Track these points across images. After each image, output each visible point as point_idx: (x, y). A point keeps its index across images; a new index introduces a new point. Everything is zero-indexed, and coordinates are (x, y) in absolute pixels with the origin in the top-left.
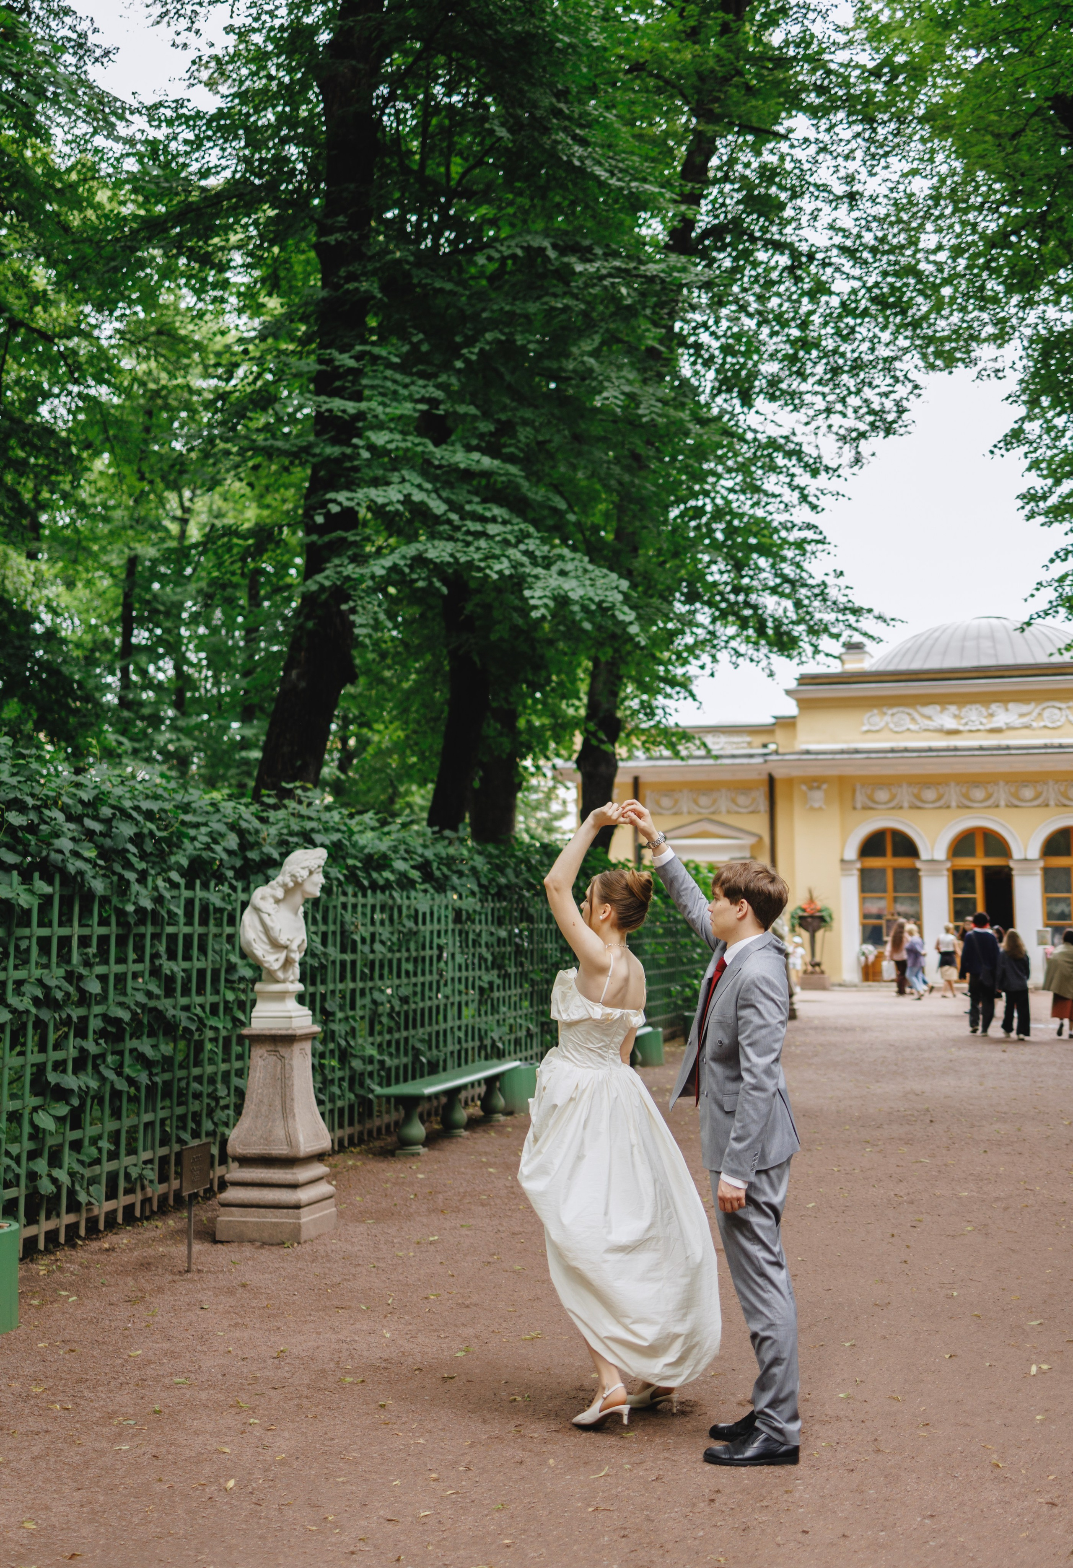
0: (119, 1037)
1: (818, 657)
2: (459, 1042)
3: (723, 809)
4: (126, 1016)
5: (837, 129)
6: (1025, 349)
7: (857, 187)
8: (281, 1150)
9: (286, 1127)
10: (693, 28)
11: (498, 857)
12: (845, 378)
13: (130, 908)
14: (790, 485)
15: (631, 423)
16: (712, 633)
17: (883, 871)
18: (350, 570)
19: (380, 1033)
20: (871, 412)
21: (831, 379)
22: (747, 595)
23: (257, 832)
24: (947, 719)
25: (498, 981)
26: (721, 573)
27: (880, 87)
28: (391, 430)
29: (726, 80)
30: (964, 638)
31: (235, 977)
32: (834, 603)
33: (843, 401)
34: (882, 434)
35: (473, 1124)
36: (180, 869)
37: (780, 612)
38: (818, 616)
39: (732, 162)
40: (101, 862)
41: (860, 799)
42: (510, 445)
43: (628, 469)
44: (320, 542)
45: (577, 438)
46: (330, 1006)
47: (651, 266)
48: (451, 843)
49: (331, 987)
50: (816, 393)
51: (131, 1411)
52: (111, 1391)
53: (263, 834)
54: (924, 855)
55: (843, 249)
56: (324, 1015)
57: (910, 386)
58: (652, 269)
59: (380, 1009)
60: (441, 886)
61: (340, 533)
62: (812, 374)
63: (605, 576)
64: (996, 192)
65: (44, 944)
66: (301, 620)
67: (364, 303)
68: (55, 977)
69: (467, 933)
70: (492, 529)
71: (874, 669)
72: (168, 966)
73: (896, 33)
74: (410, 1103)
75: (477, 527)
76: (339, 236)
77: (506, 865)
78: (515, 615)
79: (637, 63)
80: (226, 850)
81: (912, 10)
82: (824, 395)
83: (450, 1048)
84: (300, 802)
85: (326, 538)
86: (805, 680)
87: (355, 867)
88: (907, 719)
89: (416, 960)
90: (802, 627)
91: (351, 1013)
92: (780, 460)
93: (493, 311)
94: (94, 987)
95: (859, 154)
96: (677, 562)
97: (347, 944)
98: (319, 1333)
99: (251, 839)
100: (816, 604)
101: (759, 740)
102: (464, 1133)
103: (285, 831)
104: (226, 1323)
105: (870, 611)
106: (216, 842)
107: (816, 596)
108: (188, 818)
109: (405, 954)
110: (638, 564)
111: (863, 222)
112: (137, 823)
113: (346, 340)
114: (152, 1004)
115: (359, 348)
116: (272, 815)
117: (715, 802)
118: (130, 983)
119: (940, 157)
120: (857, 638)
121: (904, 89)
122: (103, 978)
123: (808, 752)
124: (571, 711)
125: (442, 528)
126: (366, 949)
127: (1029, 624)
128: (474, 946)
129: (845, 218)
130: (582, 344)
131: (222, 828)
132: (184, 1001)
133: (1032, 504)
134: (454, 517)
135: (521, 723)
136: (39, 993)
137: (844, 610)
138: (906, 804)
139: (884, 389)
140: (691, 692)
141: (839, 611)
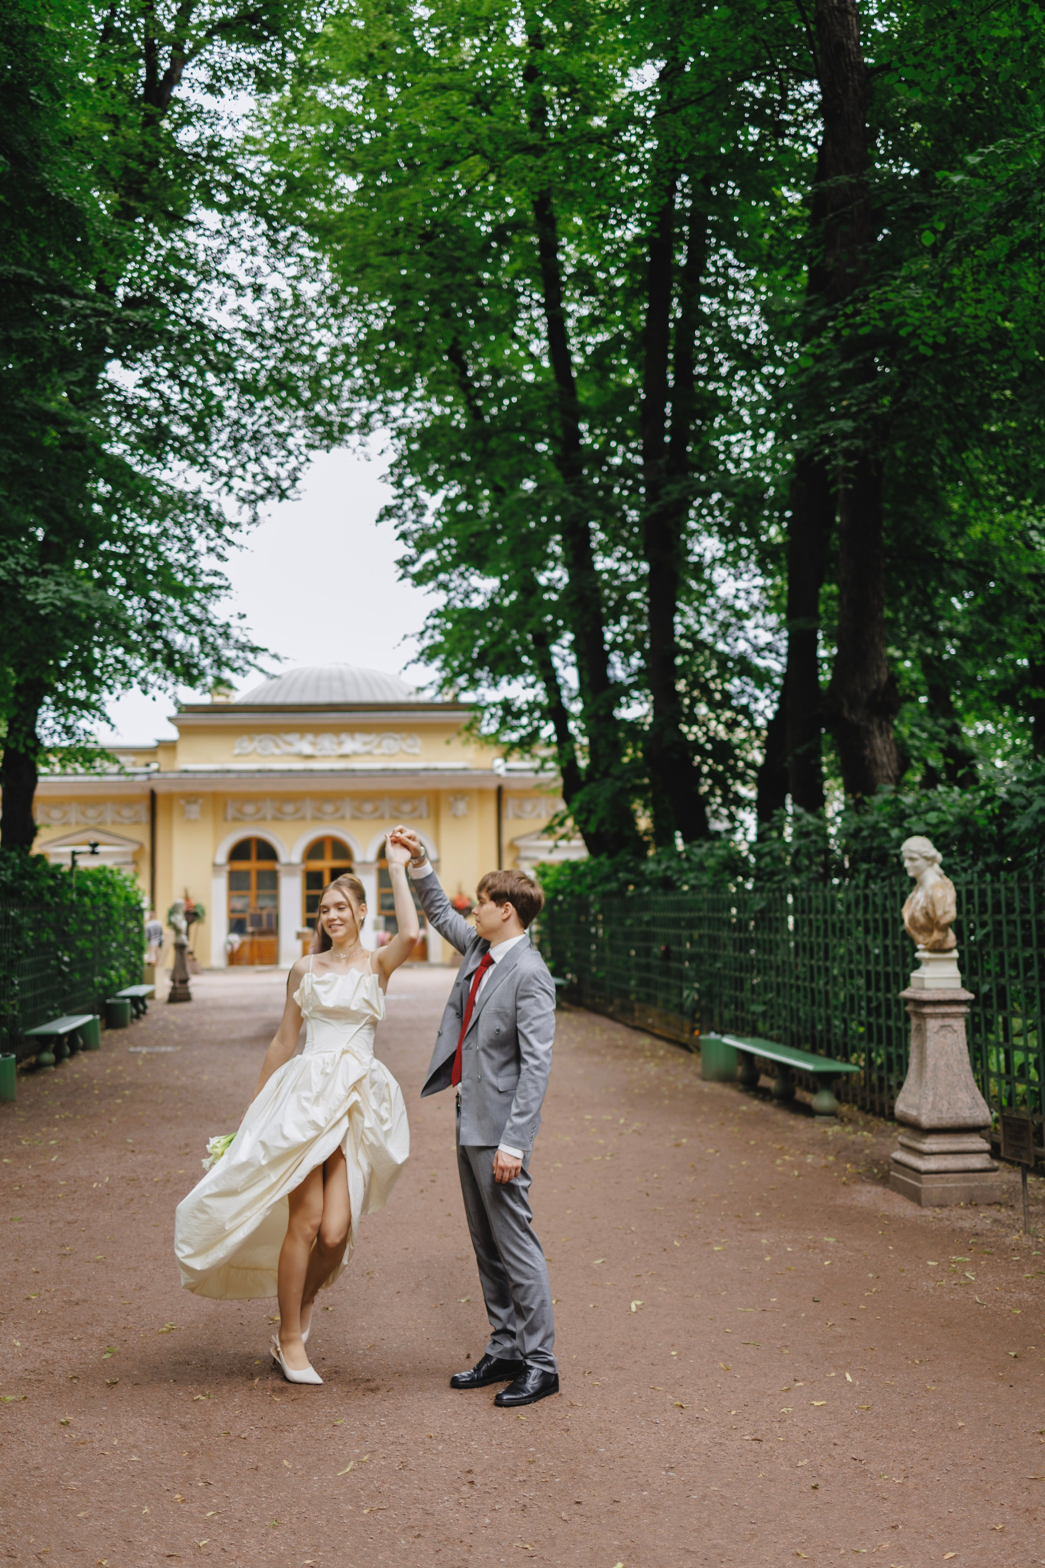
3: (108, 819)
12: (245, 446)
17: (248, 873)
20: (267, 478)
24: (304, 745)
30: (319, 679)
33: (243, 466)
34: (277, 498)
37: (186, 649)
41: (231, 812)
50: (220, 457)
54: (283, 859)
62: (217, 440)
71: (243, 702)
82: (227, 460)
86: (185, 708)
88: (272, 744)
90: (207, 661)
100: (221, 641)
101: (143, 760)
105: (267, 650)
107: (220, 634)
117: (100, 814)
123: (186, 771)
129: (252, 308)
137: (243, 648)
138: (269, 816)
139: (280, 459)
140: (104, 715)
141: (239, 649)
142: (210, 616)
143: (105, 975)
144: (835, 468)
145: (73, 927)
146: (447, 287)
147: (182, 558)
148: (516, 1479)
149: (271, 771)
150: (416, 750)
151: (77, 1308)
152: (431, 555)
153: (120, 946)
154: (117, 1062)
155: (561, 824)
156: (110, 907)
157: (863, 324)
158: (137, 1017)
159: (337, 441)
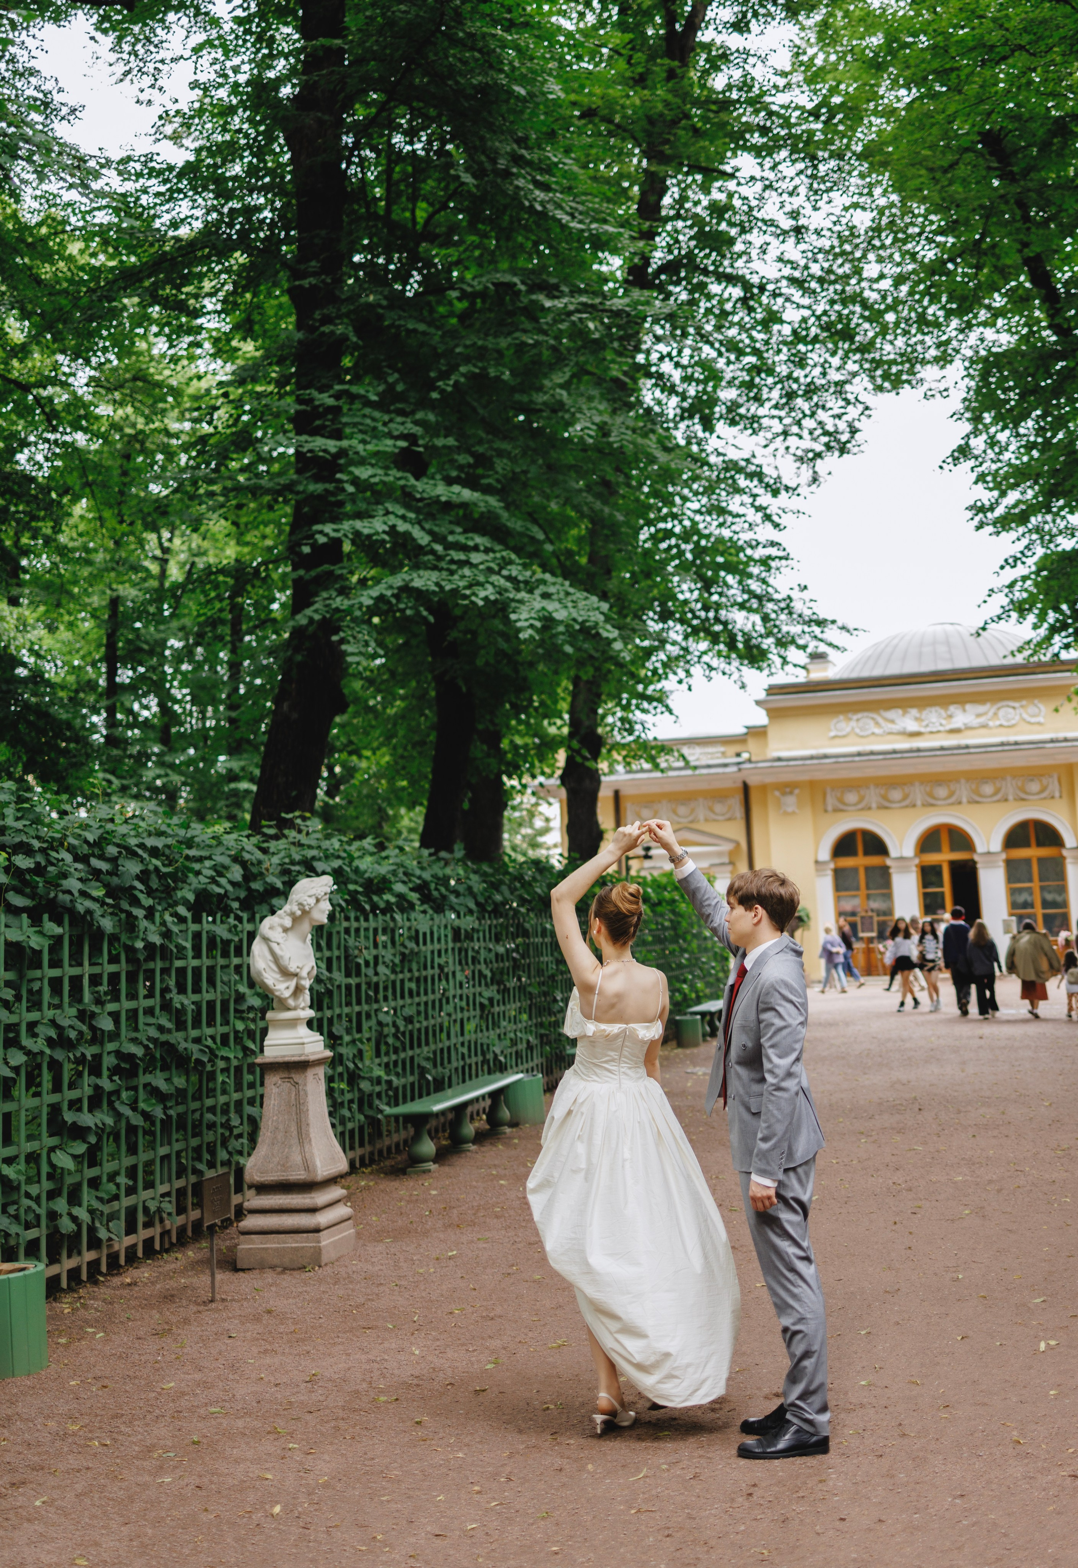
0: (133, 1073)
1: (786, 668)
2: (463, 1058)
3: (701, 817)
4: (139, 1051)
5: (780, 167)
6: (966, 369)
7: (802, 221)
8: (298, 1175)
9: (303, 1152)
10: (641, 74)
11: (493, 875)
12: (799, 402)
13: (140, 945)
14: (752, 505)
15: (600, 451)
16: (686, 650)
17: (855, 870)
18: (339, 602)
19: (387, 1054)
20: (826, 433)
21: (787, 403)
22: (717, 611)
23: (260, 862)
24: (908, 722)
25: (498, 997)
26: (691, 591)
27: (819, 126)
28: (373, 465)
29: (675, 123)
30: (921, 644)
31: (244, 1007)
32: (800, 616)
33: (799, 423)
34: (837, 453)
35: (480, 1138)
36: (185, 902)
37: (749, 627)
38: (785, 629)
39: (683, 199)
40: (109, 901)
41: (831, 801)
42: (489, 476)
43: (598, 496)
44: (307, 577)
45: (550, 467)
46: (338, 1030)
47: (615, 300)
48: (447, 863)
49: (337, 1011)
50: (773, 417)
51: (169, 1443)
52: (147, 1425)
53: (266, 865)
54: (893, 852)
55: (792, 281)
56: (333, 1041)
57: (860, 407)
58: (618, 303)
59: (386, 1030)
60: (439, 907)
61: (326, 567)
62: (769, 399)
63: (586, 598)
64: (932, 223)
65: (56, 984)
66: (289, 653)
67: (339, 346)
68: (67, 1016)
69: (466, 951)
70: (476, 558)
71: (838, 677)
72: (178, 1000)
73: (830, 76)
74: (419, 1121)
75: (462, 556)
76: (312, 280)
77: (501, 882)
78: (500, 640)
79: (590, 109)
80: (231, 882)
81: (845, 53)
82: (781, 419)
83: (455, 1064)
84: (300, 831)
85: (313, 573)
86: (773, 690)
87: (356, 892)
88: (872, 723)
89: (418, 980)
90: (771, 640)
91: (358, 1036)
92: (742, 482)
93: (466, 347)
94: (107, 1024)
95: (803, 190)
96: (649, 582)
97: (352, 968)
98: (348, 1355)
99: (255, 870)
100: (783, 617)
101: (732, 749)
102: (473, 1147)
103: (287, 860)
104: (255, 1350)
105: (834, 622)
106: (220, 875)
107: (782, 609)
108: (192, 852)
109: (408, 975)
110: (612, 585)
111: (810, 255)
112: (142, 860)
113: (324, 381)
114: (163, 1038)
115: (338, 387)
116: (273, 845)
117: (693, 811)
118: (142, 1019)
119: (878, 191)
120: (823, 648)
121: (841, 128)
122: (115, 1016)
123: (779, 759)
124: (553, 730)
125: (426, 558)
126: (370, 972)
127: (984, 629)
128: (473, 963)
129: (792, 250)
130: (554, 377)
131: (226, 861)
132: (194, 1033)
133: (981, 515)
134: (439, 548)
135: (505, 744)
136: (53, 1033)
137: (809, 623)
138: (874, 805)
139: (837, 411)
140: (667, 707)
141: (805, 623)
142: (770, 590)
149: (872, 753)
150: (1039, 719)
152: (1013, 496)
158: (711, 1035)
159: (897, 383)
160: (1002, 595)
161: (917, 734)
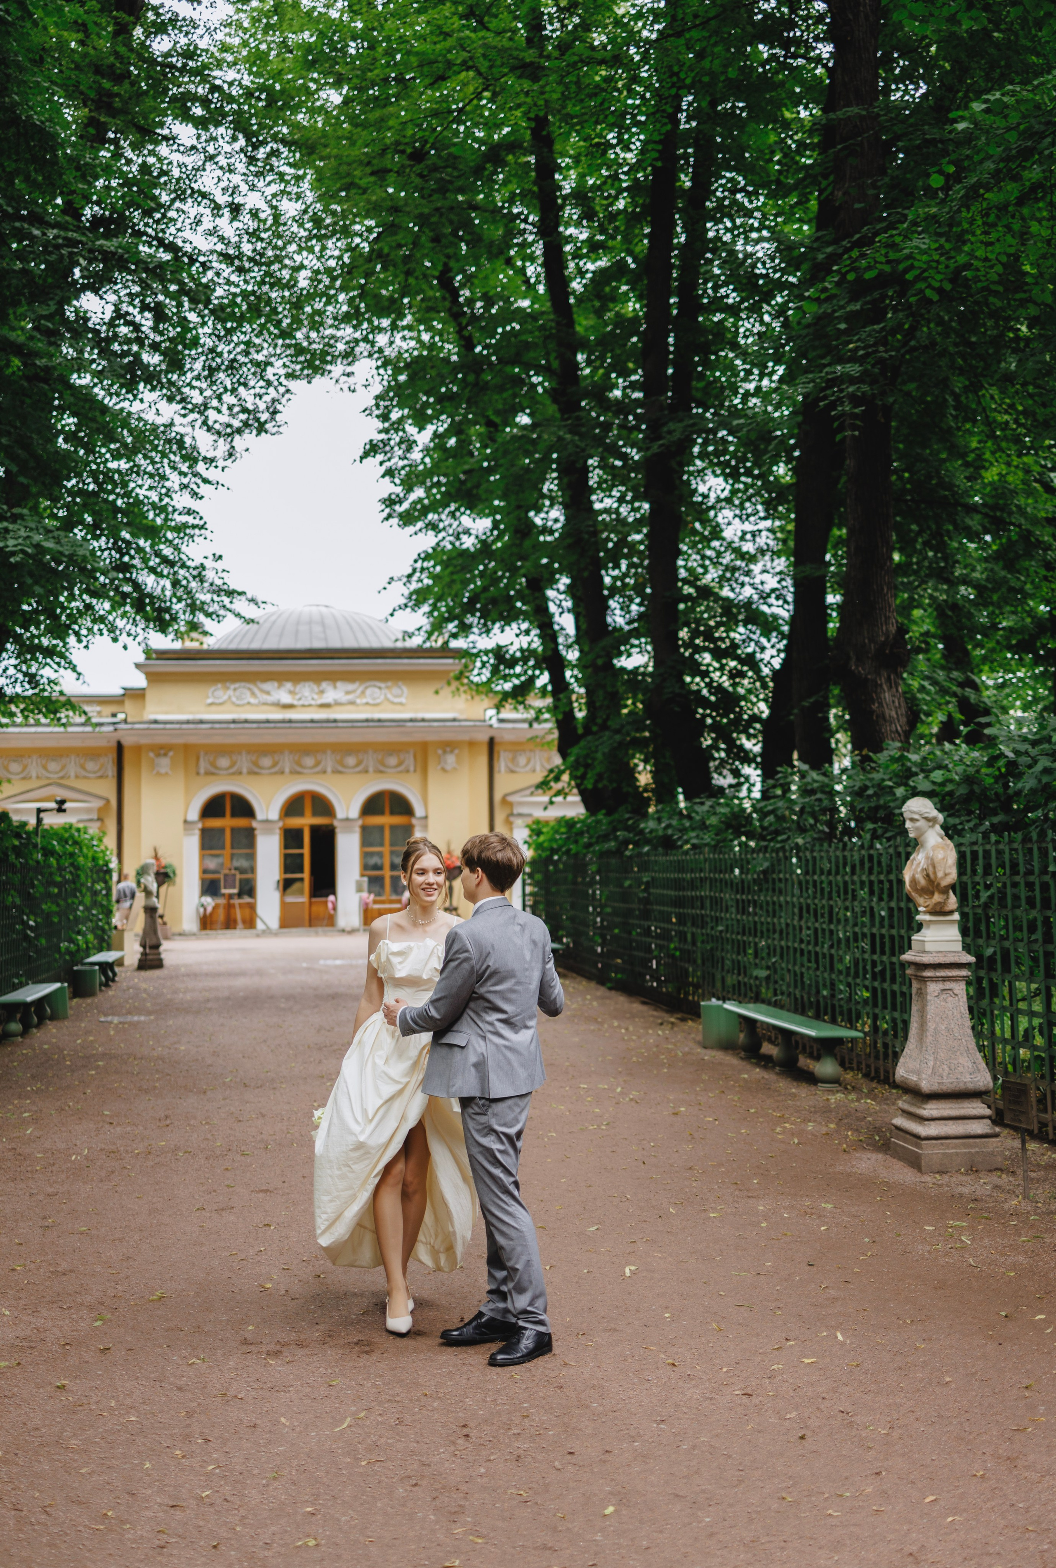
3: (72, 774)
12: (222, 375)
17: (221, 830)
20: (245, 410)
21: (209, 376)
24: (283, 694)
30: (298, 623)
32: (211, 584)
33: (219, 398)
34: (255, 432)
37: (157, 592)
38: (195, 596)
41: (203, 765)
50: (194, 388)
54: (259, 815)
62: (191, 369)
71: (214, 647)
82: (201, 391)
88: (248, 693)
101: (108, 710)
107: (194, 577)
117: (63, 767)
123: (156, 722)
129: (227, 227)
137: (218, 591)
138: (245, 770)
139: (257, 390)
140: (70, 663)
141: (214, 592)
142: (183, 557)
143: (71, 941)
144: (843, 414)
145: (38, 889)
146: (437, 209)
147: (154, 497)
148: (511, 1432)
149: (246, 721)
150: (403, 700)
151: (64, 1278)
152: (419, 493)
153: (87, 909)
154: (88, 1032)
155: (557, 779)
156: (77, 868)
157: (869, 268)
158: (107, 985)
159: (319, 370)
160: (401, 583)
161: (290, 706)
